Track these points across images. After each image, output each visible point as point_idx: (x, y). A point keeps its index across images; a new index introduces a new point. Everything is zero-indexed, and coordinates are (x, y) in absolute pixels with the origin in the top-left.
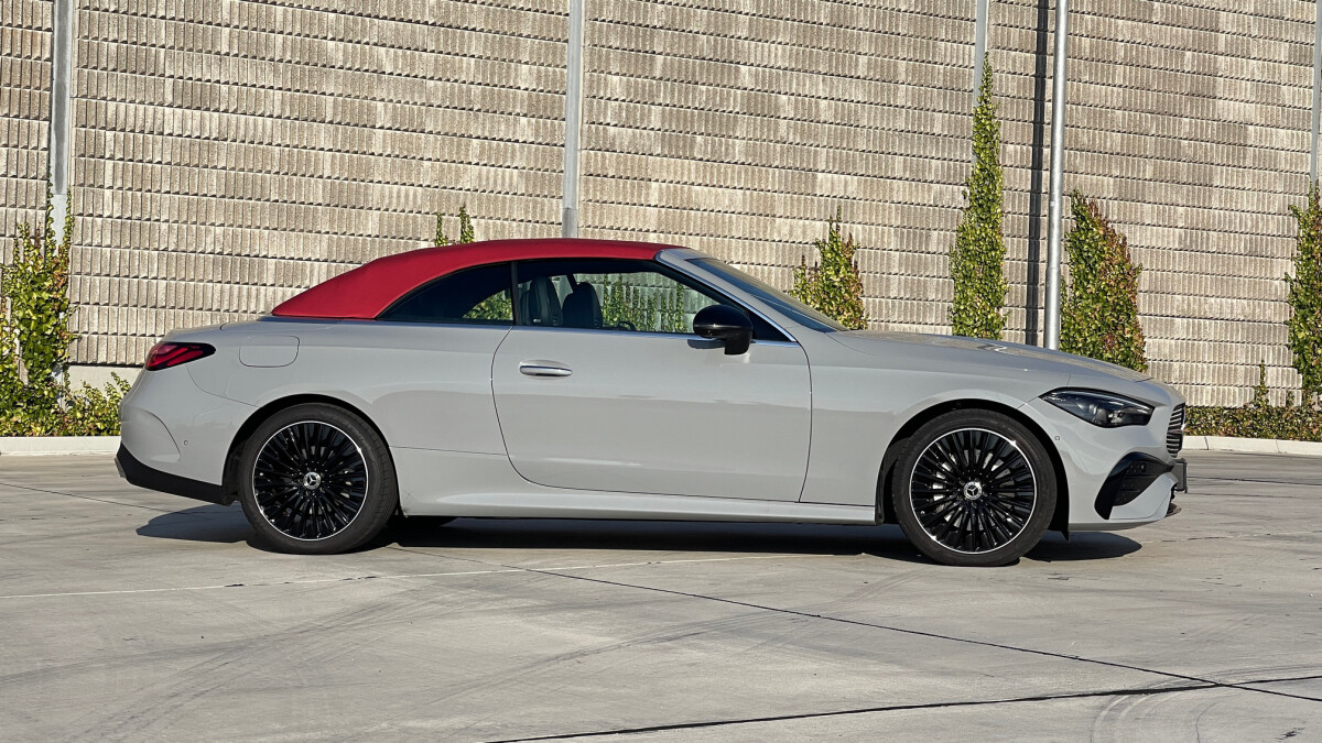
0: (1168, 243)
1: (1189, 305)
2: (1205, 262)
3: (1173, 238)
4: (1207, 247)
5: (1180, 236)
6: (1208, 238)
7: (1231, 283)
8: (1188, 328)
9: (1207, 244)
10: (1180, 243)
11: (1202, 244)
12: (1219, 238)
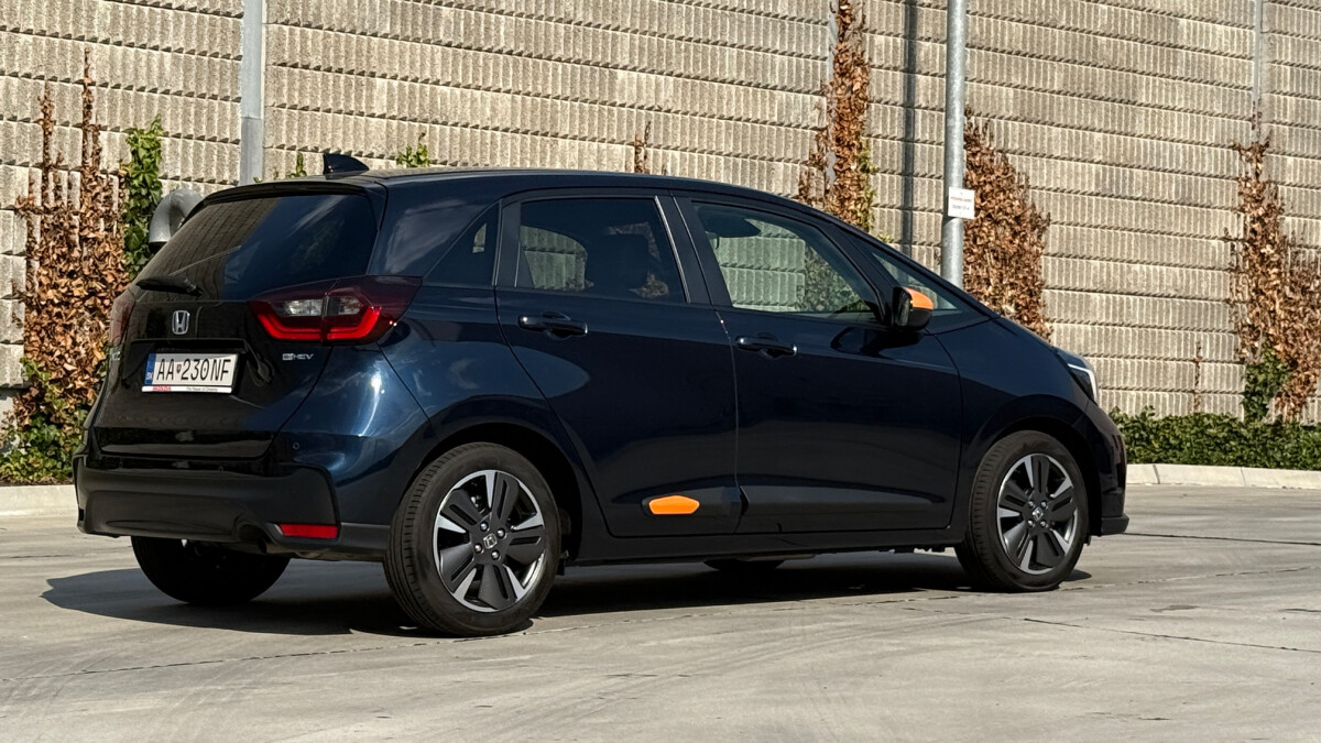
0: (1083, 184)
1: (1109, 274)
2: (1128, 213)
3: (1087, 177)
4: (1131, 191)
5: (1097, 175)
6: (1131, 179)
7: (1159, 243)
8: (1108, 308)
9: (1130, 187)
10: (1097, 185)
11: (1124, 187)
12: (1145, 178)
